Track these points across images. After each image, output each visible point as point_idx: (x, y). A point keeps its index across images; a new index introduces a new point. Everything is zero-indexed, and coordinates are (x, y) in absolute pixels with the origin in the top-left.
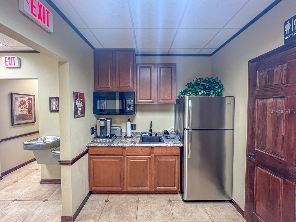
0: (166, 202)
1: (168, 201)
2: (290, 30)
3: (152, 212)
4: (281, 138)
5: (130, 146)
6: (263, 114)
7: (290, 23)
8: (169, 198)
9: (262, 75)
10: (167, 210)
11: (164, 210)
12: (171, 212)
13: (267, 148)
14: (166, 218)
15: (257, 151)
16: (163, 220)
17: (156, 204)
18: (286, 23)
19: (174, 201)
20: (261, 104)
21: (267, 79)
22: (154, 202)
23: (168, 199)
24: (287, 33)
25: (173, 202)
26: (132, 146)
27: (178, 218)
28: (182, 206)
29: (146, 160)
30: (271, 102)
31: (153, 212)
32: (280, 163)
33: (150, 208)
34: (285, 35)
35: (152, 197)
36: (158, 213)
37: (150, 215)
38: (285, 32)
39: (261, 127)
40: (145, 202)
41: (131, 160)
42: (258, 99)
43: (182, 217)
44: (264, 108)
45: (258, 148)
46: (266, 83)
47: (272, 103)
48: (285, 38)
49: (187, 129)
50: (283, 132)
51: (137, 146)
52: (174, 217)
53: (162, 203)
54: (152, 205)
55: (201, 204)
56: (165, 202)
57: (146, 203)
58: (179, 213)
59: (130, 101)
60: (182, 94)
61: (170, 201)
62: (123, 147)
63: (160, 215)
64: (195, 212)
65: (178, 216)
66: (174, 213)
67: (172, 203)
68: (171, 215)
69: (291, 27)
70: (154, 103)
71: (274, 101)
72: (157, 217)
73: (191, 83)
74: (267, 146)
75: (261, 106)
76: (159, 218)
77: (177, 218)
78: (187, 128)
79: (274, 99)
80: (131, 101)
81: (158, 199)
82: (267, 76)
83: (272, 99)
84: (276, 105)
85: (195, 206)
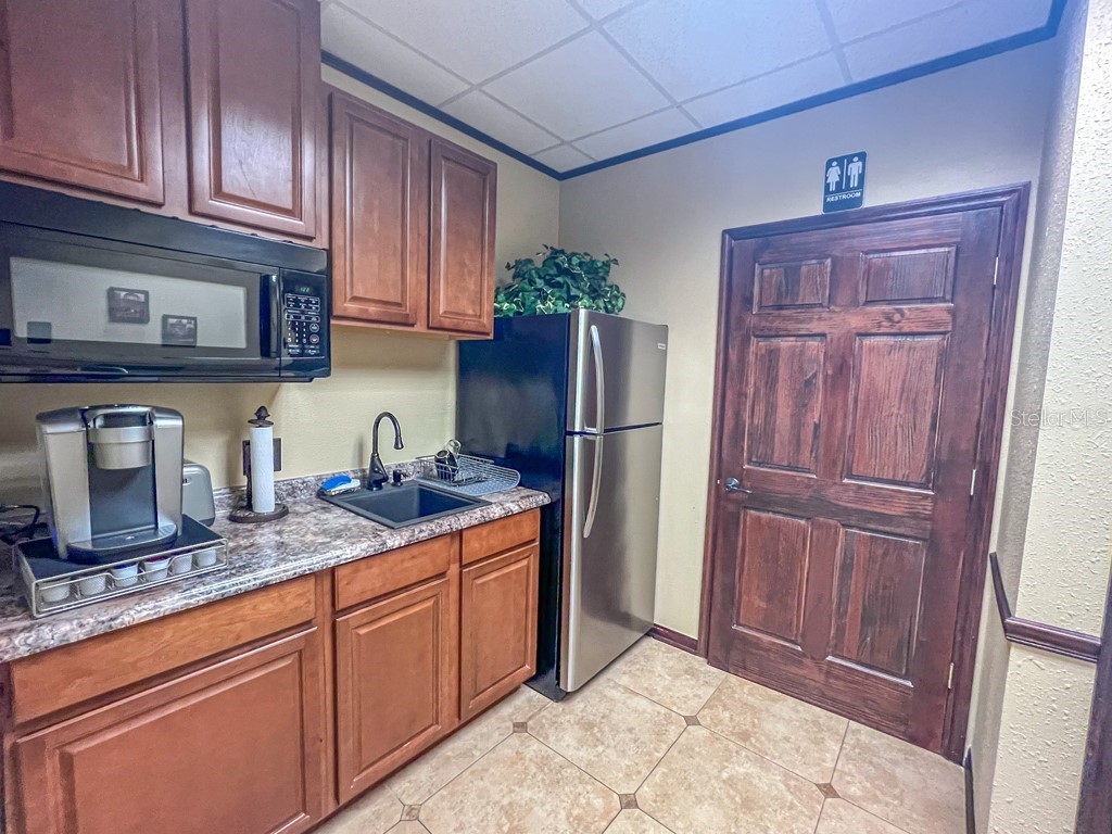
0: (515, 740)
1: (514, 732)
2: (839, 184)
3: (508, 811)
4: (812, 427)
5: (363, 554)
6: (768, 376)
7: (838, 168)
8: (511, 720)
9: (771, 276)
10: (543, 763)
11: (533, 769)
12: (559, 759)
13: (775, 459)
14: (567, 789)
15: (748, 470)
16: (565, 804)
17: (492, 770)
18: (829, 165)
19: (530, 718)
20: (763, 351)
21: (784, 288)
22: (474, 767)
23: (510, 724)
24: (832, 188)
25: (530, 723)
26: (371, 551)
27: (593, 759)
28: (568, 717)
29: (429, 603)
30: (791, 347)
31: (510, 804)
32: (808, 486)
33: (484, 801)
34: (827, 191)
35: (450, 753)
36: (528, 794)
37: (512, 823)
38: (827, 186)
39: (761, 409)
40: (444, 792)
41: (363, 631)
42: (756, 336)
43: (600, 749)
44: (770, 361)
45: (750, 461)
46: (779, 296)
47: (793, 348)
48: (825, 199)
49: (580, 433)
50: (815, 415)
51: (397, 544)
52: (582, 766)
53: (507, 752)
54: (481, 784)
55: (602, 679)
56: (510, 740)
57: (452, 794)
58: (581, 742)
59: (303, 299)
60: (508, 299)
61: (520, 727)
62: (314, 573)
63: (541, 795)
64: (611, 710)
65: (585, 755)
66: (569, 753)
67: (532, 729)
68: (568, 767)
69: (841, 176)
70: (412, 325)
71: (799, 343)
72: (539, 812)
73: (530, 261)
74: (776, 455)
75: (762, 356)
76: (548, 807)
77: (590, 764)
78: (577, 429)
79: (799, 339)
80: (308, 302)
81: (475, 747)
82: (781, 283)
83: (792, 339)
84: (802, 353)
85: (594, 695)
